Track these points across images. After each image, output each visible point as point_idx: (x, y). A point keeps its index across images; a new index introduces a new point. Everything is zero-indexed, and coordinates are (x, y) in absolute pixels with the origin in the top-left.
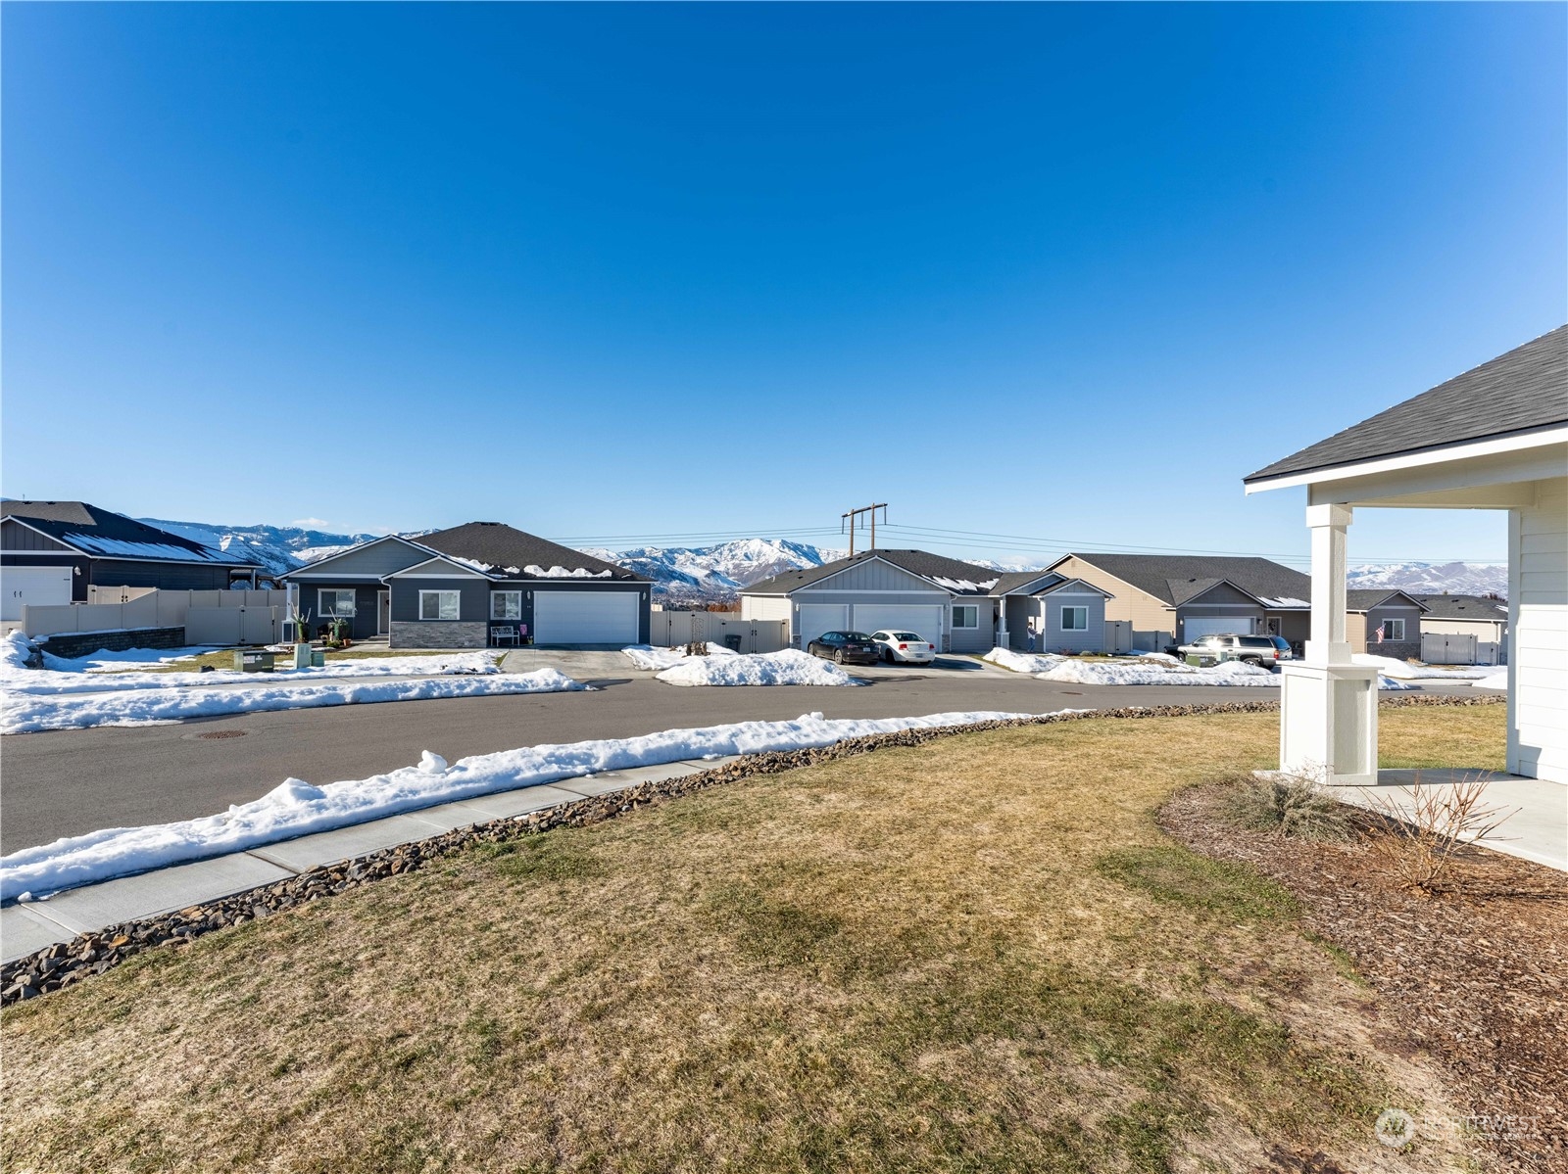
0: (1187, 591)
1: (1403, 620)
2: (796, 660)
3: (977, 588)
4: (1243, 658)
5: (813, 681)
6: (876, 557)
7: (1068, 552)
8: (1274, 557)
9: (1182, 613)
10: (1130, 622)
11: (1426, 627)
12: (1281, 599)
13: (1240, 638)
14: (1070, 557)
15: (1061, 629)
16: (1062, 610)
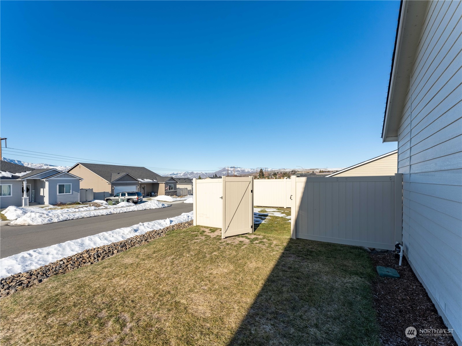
0: (116, 177)
1: (173, 185)
3: (13, 176)
4: (128, 200)
7: (77, 162)
9: (113, 184)
10: (92, 189)
11: (178, 186)
12: (145, 179)
13: (128, 193)
14: (78, 164)
15: (58, 194)
16: (58, 186)
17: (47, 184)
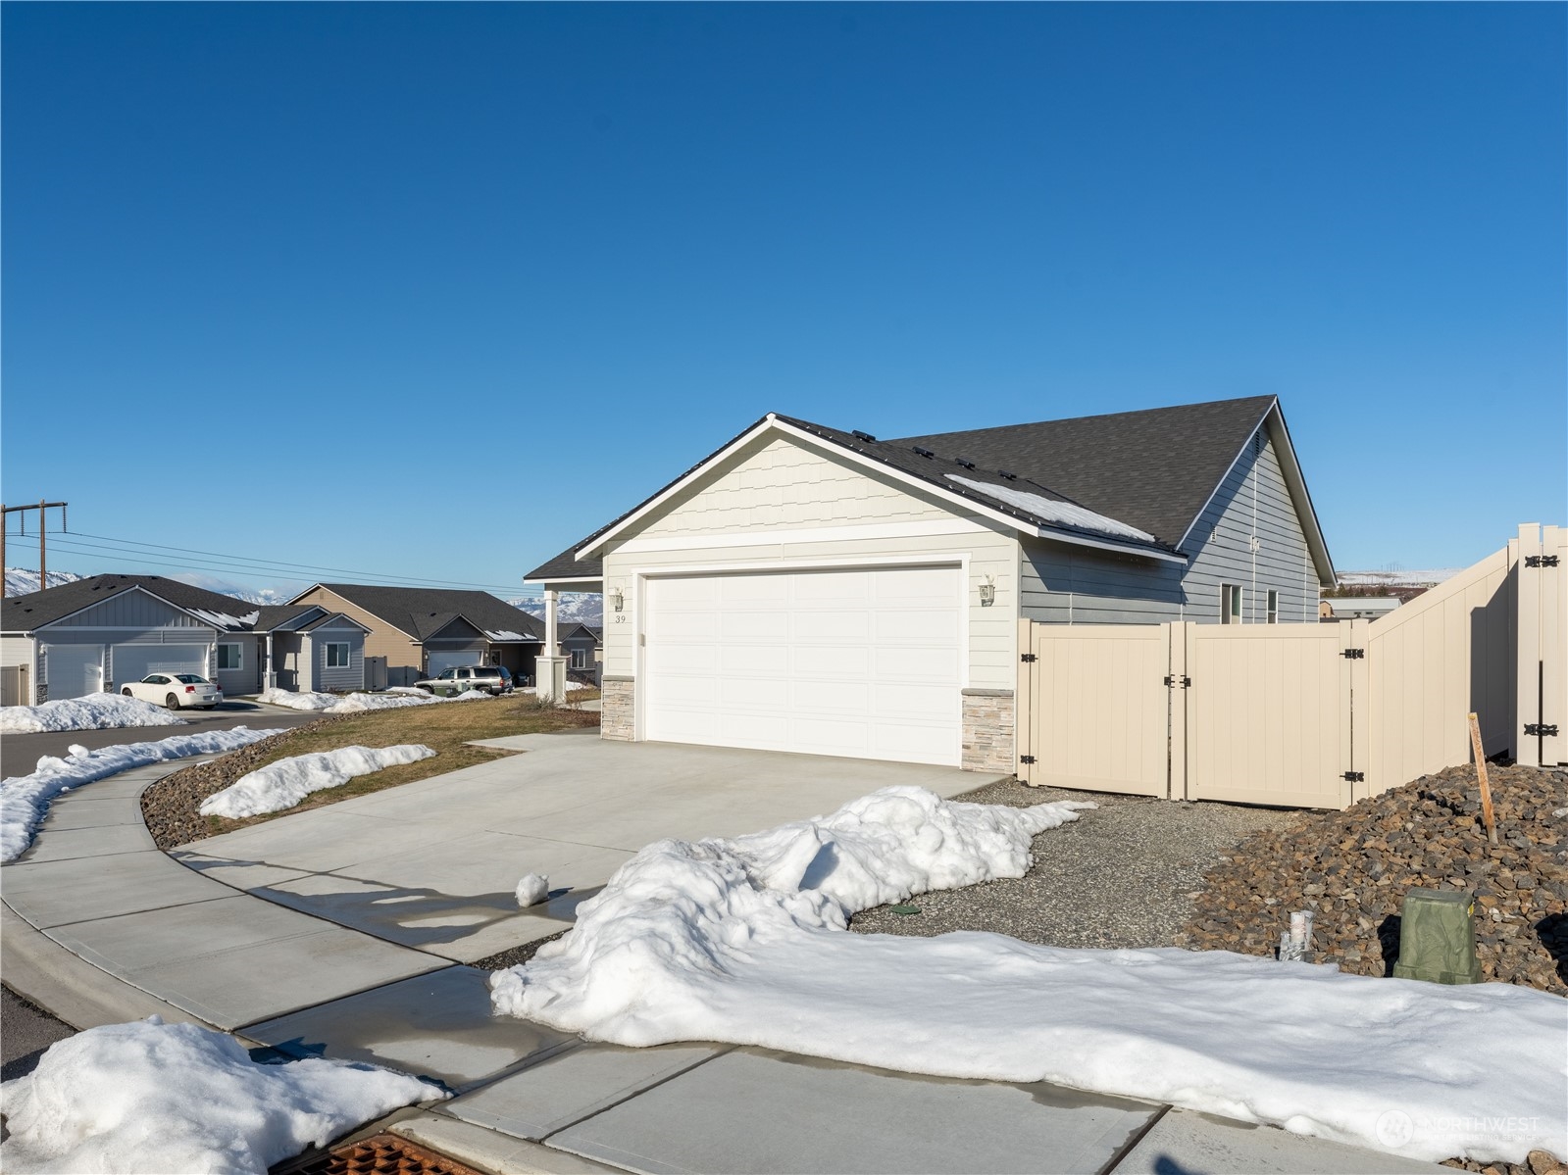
0: (431, 625)
1: (584, 650)
3: (241, 623)
4: (478, 687)
6: (137, 587)
7: (317, 584)
8: (490, 588)
9: (428, 646)
10: (385, 658)
12: (500, 632)
13: (475, 670)
15: (326, 666)
16: (326, 647)
17: (307, 643)
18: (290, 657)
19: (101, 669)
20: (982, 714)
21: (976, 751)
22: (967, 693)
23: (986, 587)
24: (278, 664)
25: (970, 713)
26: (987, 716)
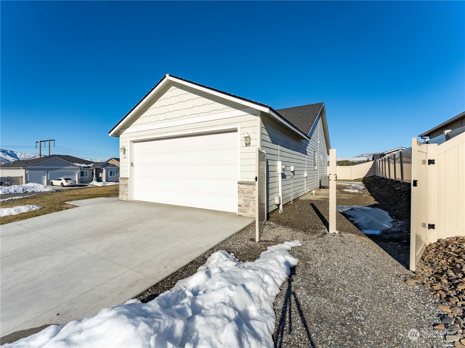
2: (34, 186)
3: (87, 166)
5: (41, 191)
6: (56, 157)
14: (112, 159)
15: (109, 176)
16: (109, 172)
17: (104, 171)
18: (101, 174)
19: (46, 177)
20: (246, 192)
21: (243, 207)
22: (240, 183)
23: (247, 137)
24: (97, 176)
25: (241, 192)
26: (248, 192)
